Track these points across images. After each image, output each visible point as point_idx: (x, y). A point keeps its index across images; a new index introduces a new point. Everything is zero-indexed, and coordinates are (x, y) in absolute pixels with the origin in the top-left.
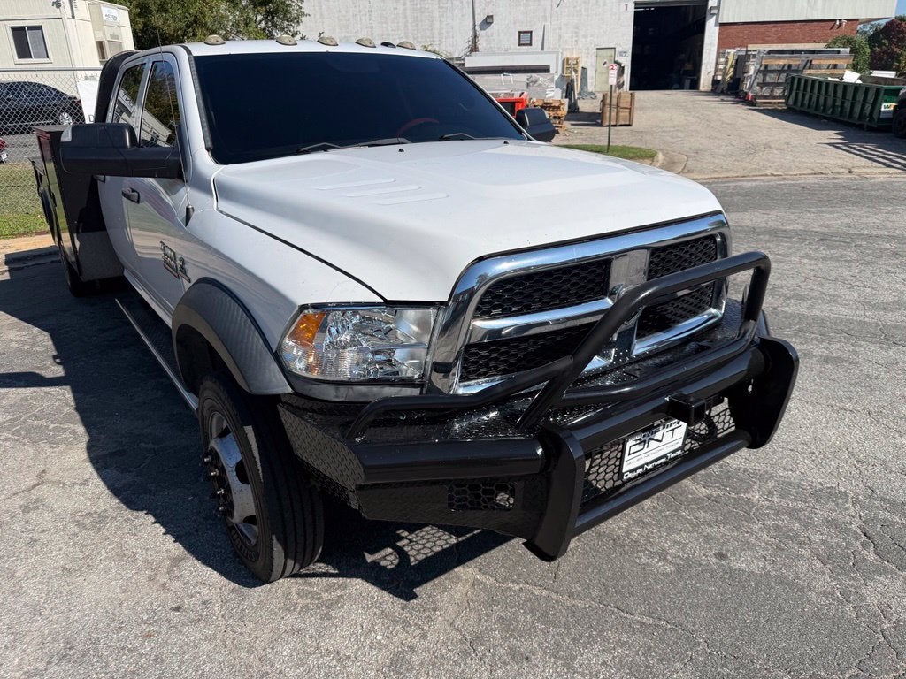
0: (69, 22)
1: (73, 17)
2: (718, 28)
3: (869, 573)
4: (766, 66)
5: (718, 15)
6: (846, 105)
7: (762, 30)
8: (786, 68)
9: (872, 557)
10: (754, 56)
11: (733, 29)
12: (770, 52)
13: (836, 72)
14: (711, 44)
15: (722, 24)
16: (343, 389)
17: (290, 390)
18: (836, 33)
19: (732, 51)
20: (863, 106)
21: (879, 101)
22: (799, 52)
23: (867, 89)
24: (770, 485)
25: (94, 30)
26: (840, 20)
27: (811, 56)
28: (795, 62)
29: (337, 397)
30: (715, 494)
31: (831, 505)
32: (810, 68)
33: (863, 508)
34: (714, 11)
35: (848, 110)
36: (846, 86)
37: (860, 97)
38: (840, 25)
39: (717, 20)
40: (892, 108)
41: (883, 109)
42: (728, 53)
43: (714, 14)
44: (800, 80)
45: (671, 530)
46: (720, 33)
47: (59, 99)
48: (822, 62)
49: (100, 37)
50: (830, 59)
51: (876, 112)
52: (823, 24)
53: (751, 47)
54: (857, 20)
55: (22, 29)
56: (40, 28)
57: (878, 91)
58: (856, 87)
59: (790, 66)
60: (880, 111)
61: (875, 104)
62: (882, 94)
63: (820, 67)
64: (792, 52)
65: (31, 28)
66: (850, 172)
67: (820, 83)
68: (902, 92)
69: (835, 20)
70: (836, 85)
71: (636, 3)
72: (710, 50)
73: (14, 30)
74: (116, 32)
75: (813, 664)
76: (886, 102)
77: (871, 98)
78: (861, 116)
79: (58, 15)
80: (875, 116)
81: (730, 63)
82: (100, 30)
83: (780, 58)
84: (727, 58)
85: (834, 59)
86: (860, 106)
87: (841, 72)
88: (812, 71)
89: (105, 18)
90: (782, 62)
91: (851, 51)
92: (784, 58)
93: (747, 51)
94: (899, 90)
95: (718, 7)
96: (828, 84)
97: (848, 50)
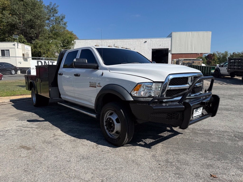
0: (17, 49)
1: (18, 48)
2: (171, 55)
3: (238, 141)
4: (184, 63)
5: (171, 52)
6: (203, 71)
7: (181, 55)
8: (188, 63)
9: (237, 139)
10: (181, 61)
11: (175, 55)
12: (184, 60)
13: (200, 64)
14: (170, 58)
15: (172, 54)
16: (144, 98)
17: (133, 100)
18: (198, 56)
19: (175, 60)
20: (207, 71)
21: (211, 70)
22: (191, 60)
23: (208, 67)
24: (214, 131)
25: (22, 51)
26: (198, 53)
27: (194, 61)
28: (190, 62)
29: (143, 100)
30: (203, 132)
31: (227, 133)
32: (194, 63)
33: (233, 133)
34: (170, 51)
35: (204, 72)
36: (203, 67)
37: (206, 69)
38: (199, 54)
39: (171, 53)
40: (214, 72)
41: (212, 72)
42: (174, 60)
43: (170, 52)
44: (192, 65)
45: (197, 137)
46: (172, 56)
47: (12, 67)
48: (196, 62)
49: (24, 53)
50: (198, 61)
51: (210, 72)
52: (195, 54)
53: (179, 59)
54: (202, 53)
55: (4, 50)
56: (9, 50)
57: (210, 68)
58: (205, 67)
59: (189, 63)
60: (211, 72)
61: (210, 71)
62: (211, 69)
63: (196, 63)
64: (189, 60)
65: (6, 50)
66: (208, 84)
67: (197, 66)
68: (215, 68)
69: (197, 53)
70: (200, 67)
71: (152, 49)
72: (170, 59)
73: (2, 50)
74: (28, 52)
75: (233, 152)
76: (212, 70)
77: (209, 69)
78: (207, 73)
79: (14, 47)
80: (210, 73)
81: (175, 62)
82: (24, 51)
83: (187, 61)
84: (174, 61)
85: (199, 61)
86: (206, 71)
87: (201, 64)
88: (194, 64)
89: (25, 48)
90: (187, 62)
91: (202, 60)
92: (188, 61)
93: (179, 60)
94: (215, 67)
95: (171, 50)
96: (198, 66)
97: (202, 59)
